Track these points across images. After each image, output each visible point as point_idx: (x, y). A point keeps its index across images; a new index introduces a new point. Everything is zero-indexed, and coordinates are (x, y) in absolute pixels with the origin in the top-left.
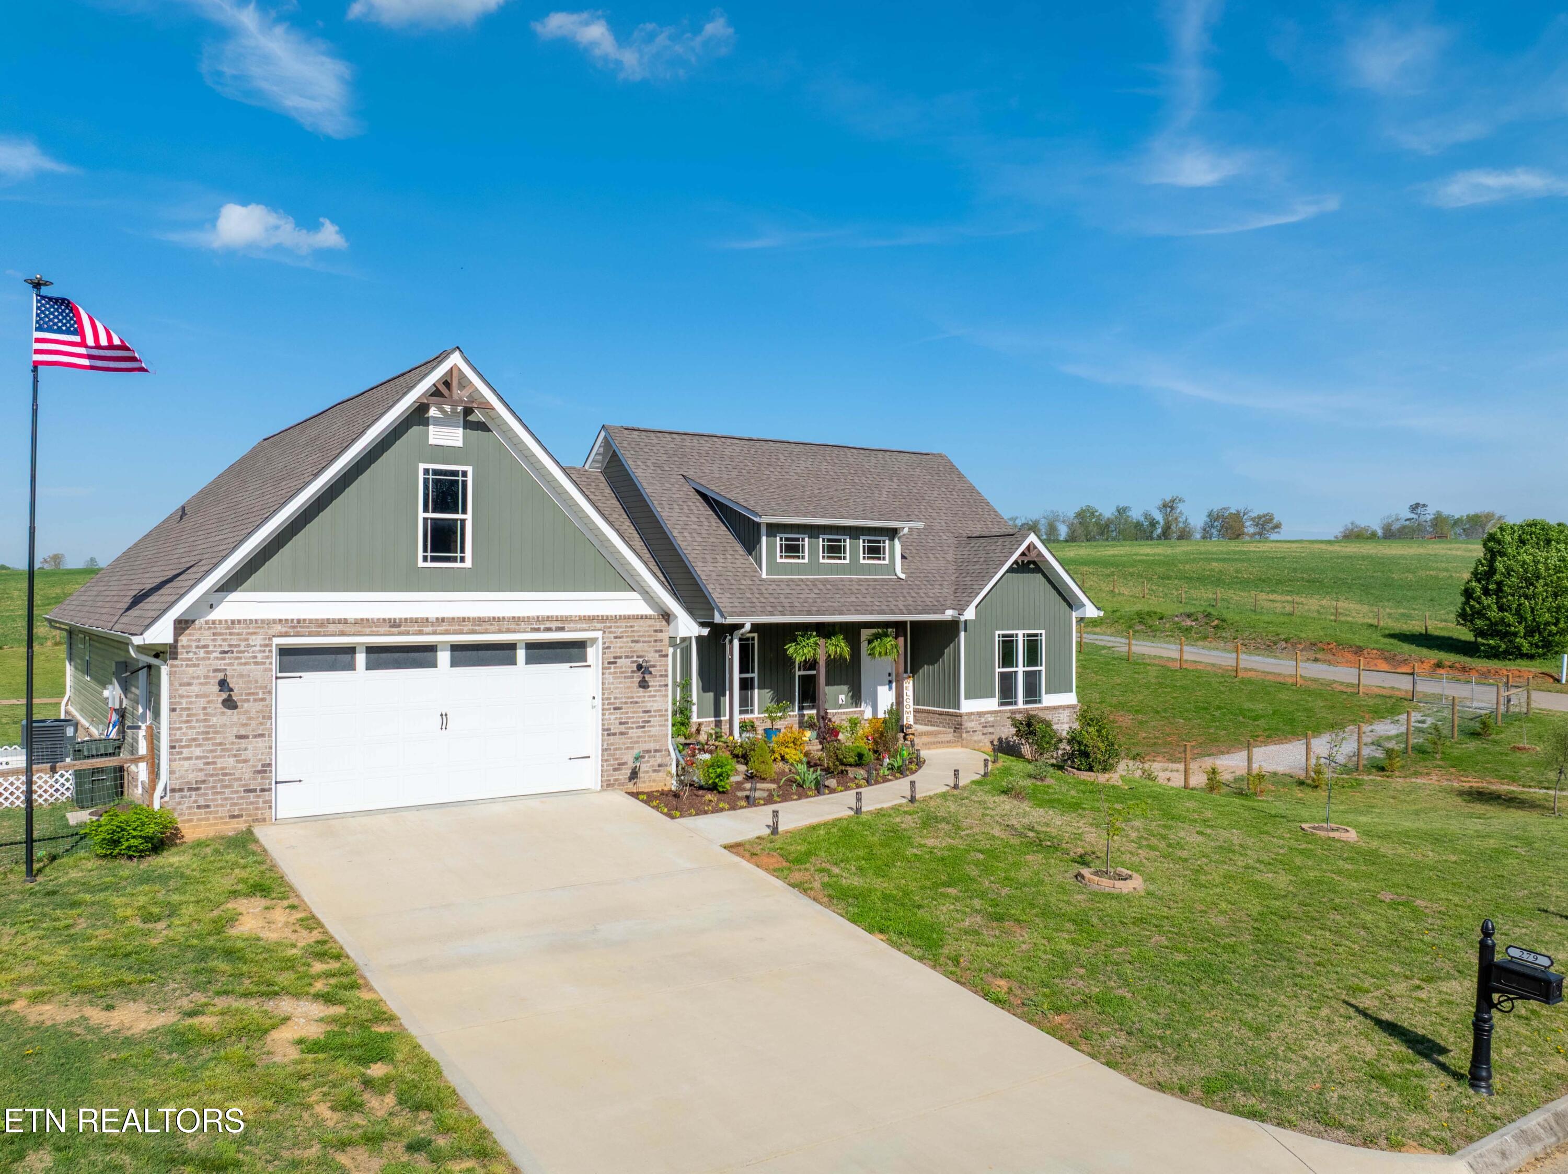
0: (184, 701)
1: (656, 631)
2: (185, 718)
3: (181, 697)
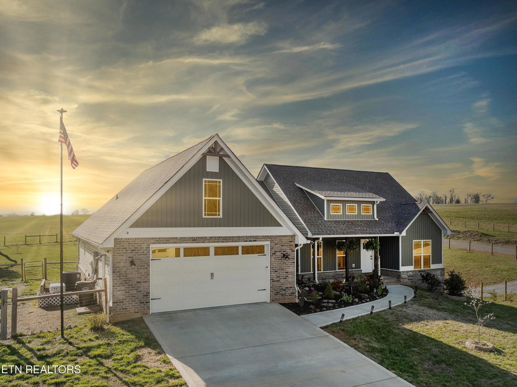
0: (118, 269)
1: (290, 242)
2: (118, 275)
3: (117, 267)
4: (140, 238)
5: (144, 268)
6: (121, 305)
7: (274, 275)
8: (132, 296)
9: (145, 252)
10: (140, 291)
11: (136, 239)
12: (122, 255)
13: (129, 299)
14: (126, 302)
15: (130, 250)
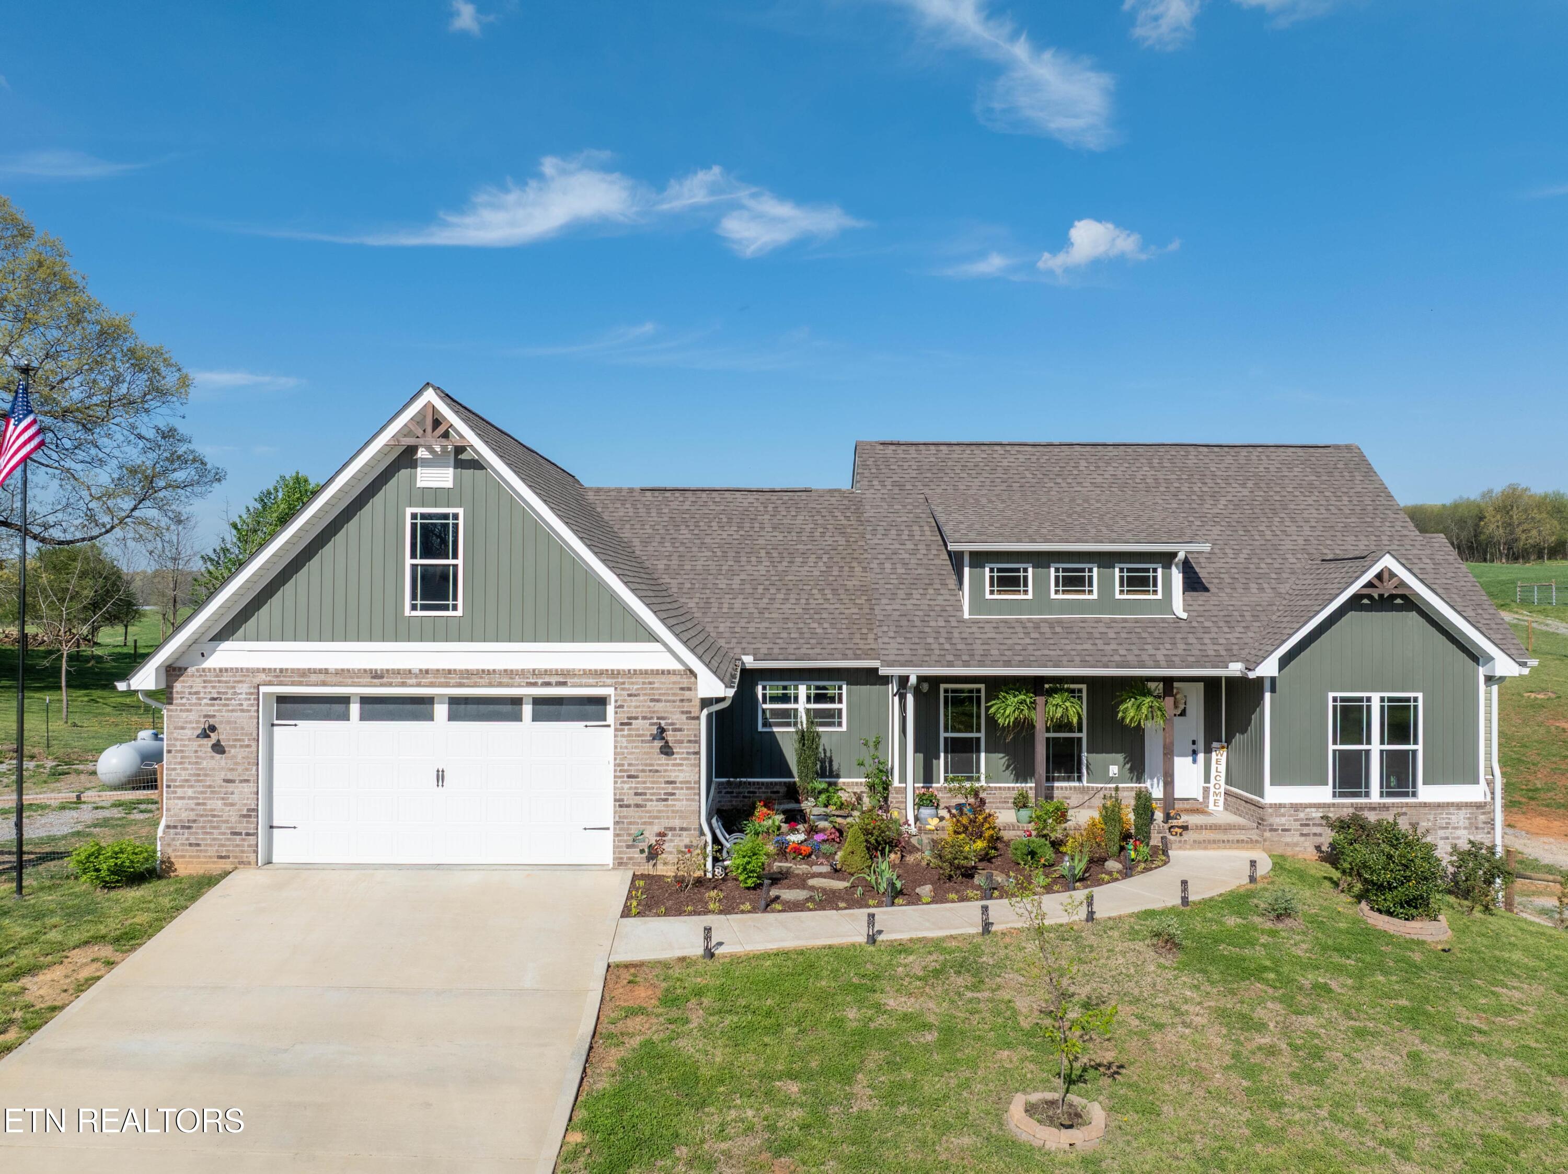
0: (178, 743)
1: (682, 689)
2: (179, 760)
3: (176, 740)
4: (232, 669)
5: (241, 746)
6: (186, 836)
7: (626, 786)
8: (214, 816)
9: (245, 703)
10: (232, 805)
11: (221, 670)
12: (188, 711)
13: (205, 822)
14: (198, 828)
15: (209, 697)
